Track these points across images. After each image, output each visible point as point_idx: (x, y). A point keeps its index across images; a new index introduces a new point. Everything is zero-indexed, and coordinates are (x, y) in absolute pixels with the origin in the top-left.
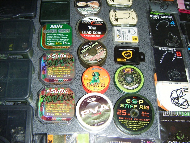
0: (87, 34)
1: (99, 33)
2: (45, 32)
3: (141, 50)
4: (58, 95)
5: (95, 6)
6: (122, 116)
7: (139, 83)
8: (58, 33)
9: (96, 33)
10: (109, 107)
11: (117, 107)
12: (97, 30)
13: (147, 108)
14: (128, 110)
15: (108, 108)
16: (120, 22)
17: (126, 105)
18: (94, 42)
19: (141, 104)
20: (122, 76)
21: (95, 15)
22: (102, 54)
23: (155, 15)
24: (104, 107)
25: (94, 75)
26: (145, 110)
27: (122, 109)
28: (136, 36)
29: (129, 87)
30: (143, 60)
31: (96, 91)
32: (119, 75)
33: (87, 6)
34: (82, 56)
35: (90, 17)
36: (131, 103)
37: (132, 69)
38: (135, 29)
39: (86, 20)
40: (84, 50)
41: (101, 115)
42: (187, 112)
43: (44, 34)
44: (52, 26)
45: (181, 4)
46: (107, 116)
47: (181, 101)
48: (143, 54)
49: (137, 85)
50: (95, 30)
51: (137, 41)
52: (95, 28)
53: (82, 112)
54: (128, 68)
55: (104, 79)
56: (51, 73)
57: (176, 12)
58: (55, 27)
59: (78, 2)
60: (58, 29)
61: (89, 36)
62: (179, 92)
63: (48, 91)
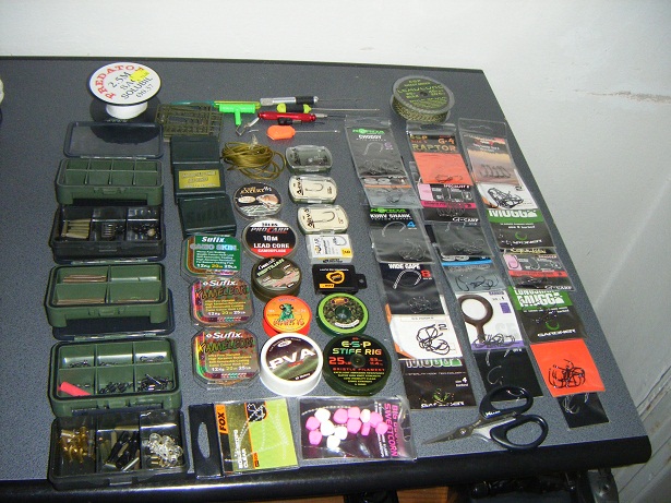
0: (263, 249)
1: (283, 245)
2: (193, 246)
3: (358, 271)
4: (227, 341)
5: (270, 202)
6: (337, 366)
7: (361, 319)
8: (215, 250)
9: (278, 245)
10: (315, 352)
11: (327, 354)
12: (280, 241)
13: (377, 352)
14: (347, 357)
15: (312, 354)
16: (318, 227)
17: (343, 350)
18: (277, 259)
19: (367, 347)
20: (331, 309)
21: (272, 217)
22: (292, 277)
23: (378, 213)
24: (305, 353)
25: (284, 309)
26: (375, 356)
27: (336, 356)
28: (348, 247)
29: (343, 325)
30: (364, 286)
31: (290, 331)
32: (325, 308)
33: (257, 203)
34: (259, 281)
35: (265, 222)
36: (351, 347)
37: (346, 299)
38: (346, 236)
39: (257, 225)
40: (262, 272)
41: (305, 364)
42: (448, 359)
43: (191, 251)
44: (204, 239)
45: (426, 191)
46: (312, 365)
47: (435, 343)
48: (362, 276)
49: (357, 321)
50: (275, 242)
51: (350, 256)
52: (276, 239)
53: (272, 362)
54: (339, 298)
55: (302, 315)
56: (211, 308)
57: (416, 206)
58: (210, 240)
59: (239, 196)
60: (215, 244)
61: (265, 251)
62: (431, 331)
63: (209, 336)
